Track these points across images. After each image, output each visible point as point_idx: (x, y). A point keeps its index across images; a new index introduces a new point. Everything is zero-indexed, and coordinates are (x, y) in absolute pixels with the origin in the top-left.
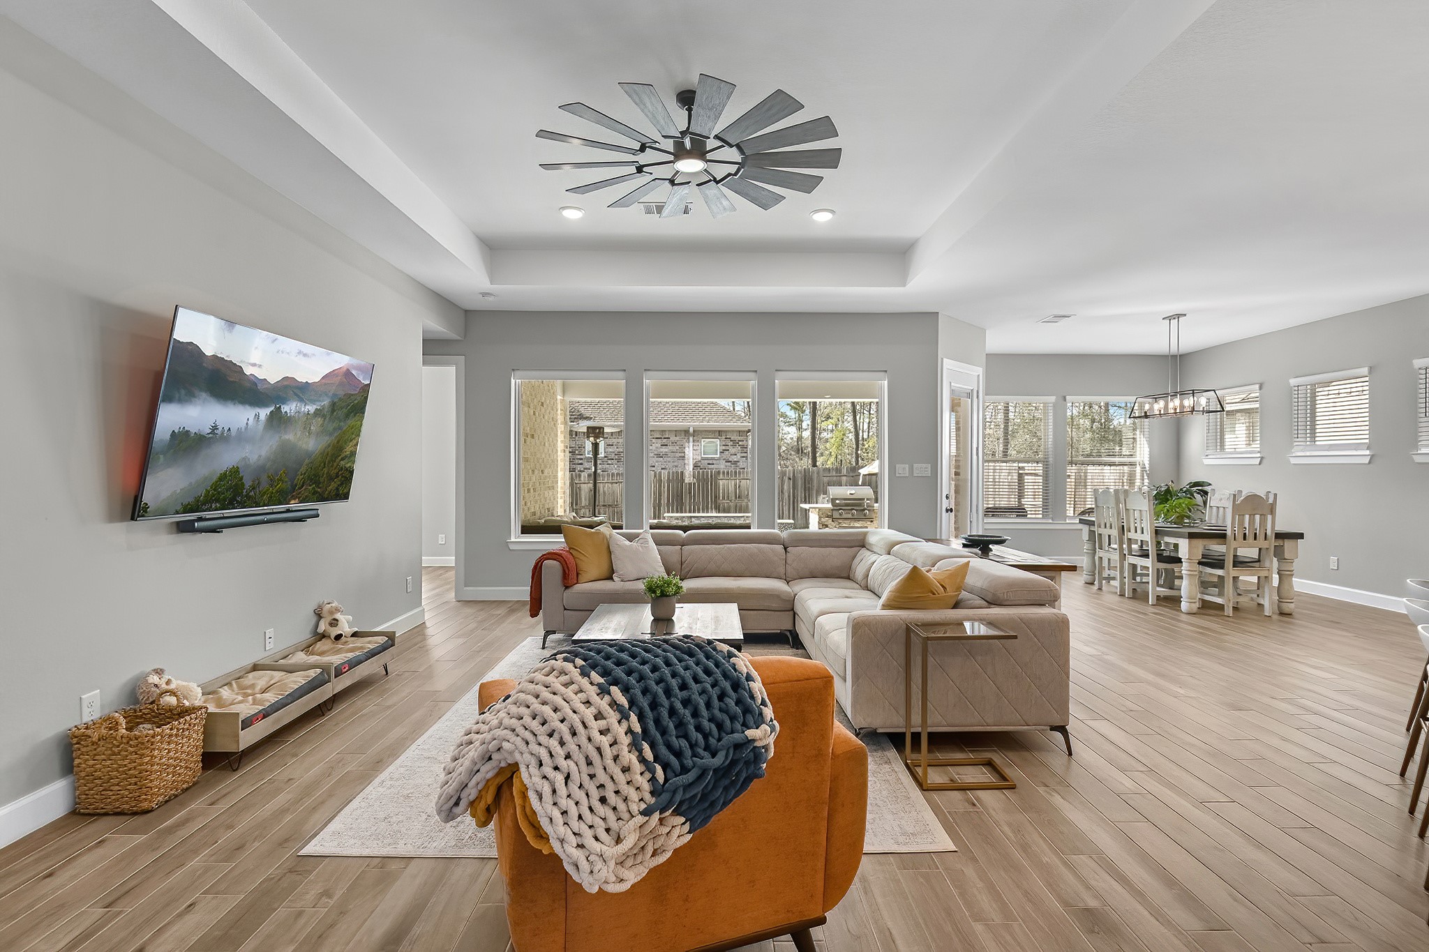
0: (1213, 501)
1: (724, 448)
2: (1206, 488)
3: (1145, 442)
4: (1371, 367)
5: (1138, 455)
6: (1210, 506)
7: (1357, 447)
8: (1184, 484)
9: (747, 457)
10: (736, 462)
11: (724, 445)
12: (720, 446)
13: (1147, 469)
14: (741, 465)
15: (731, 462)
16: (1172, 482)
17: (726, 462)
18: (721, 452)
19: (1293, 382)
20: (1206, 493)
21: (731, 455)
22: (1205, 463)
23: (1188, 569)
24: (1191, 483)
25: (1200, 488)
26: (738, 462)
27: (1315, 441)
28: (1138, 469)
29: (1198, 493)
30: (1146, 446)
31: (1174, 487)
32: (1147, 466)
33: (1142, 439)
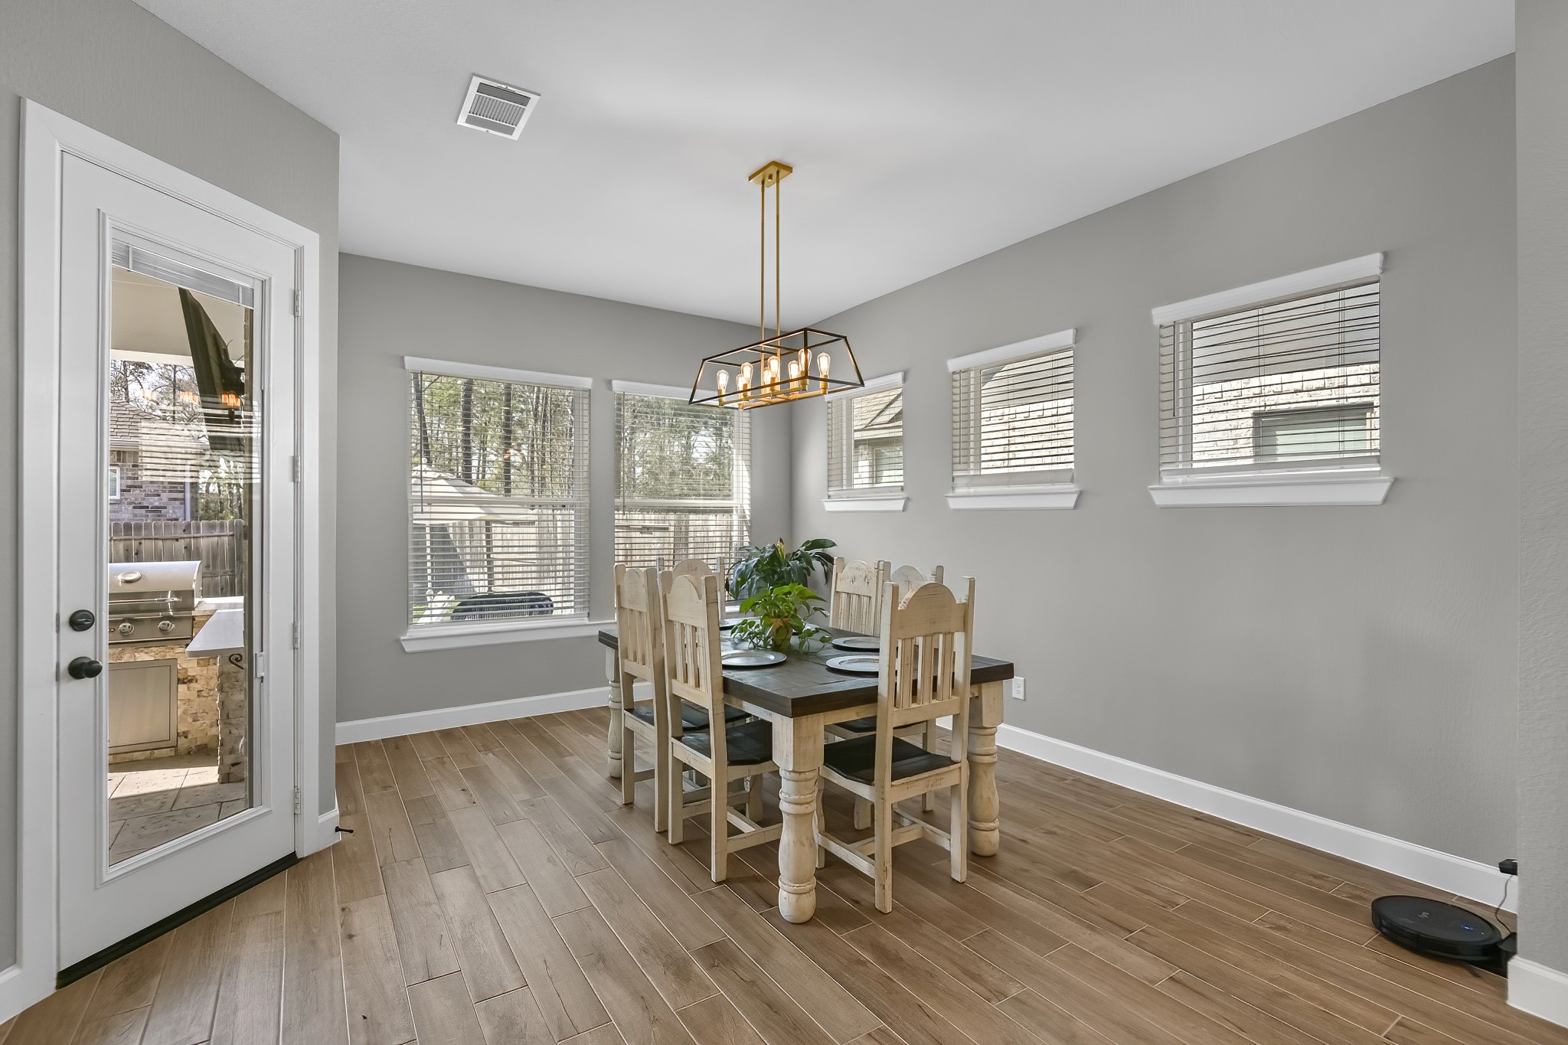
0: (842, 581)
1: (130, 482)
2: (830, 551)
3: (745, 468)
4: (1077, 330)
5: (735, 496)
6: (836, 592)
7: (1053, 477)
8: (799, 546)
9: (184, 499)
10: (157, 510)
11: (130, 478)
12: (121, 478)
13: (748, 518)
14: (170, 512)
15: (148, 507)
16: (781, 541)
17: (134, 508)
18: (122, 491)
19: (953, 364)
20: (830, 559)
21: (148, 495)
22: (827, 509)
23: (793, 797)
24: (808, 542)
25: (820, 550)
26: (165, 508)
27: (981, 469)
28: (735, 517)
29: (818, 559)
30: (746, 474)
31: (784, 550)
32: (747, 513)
33: (740, 462)
